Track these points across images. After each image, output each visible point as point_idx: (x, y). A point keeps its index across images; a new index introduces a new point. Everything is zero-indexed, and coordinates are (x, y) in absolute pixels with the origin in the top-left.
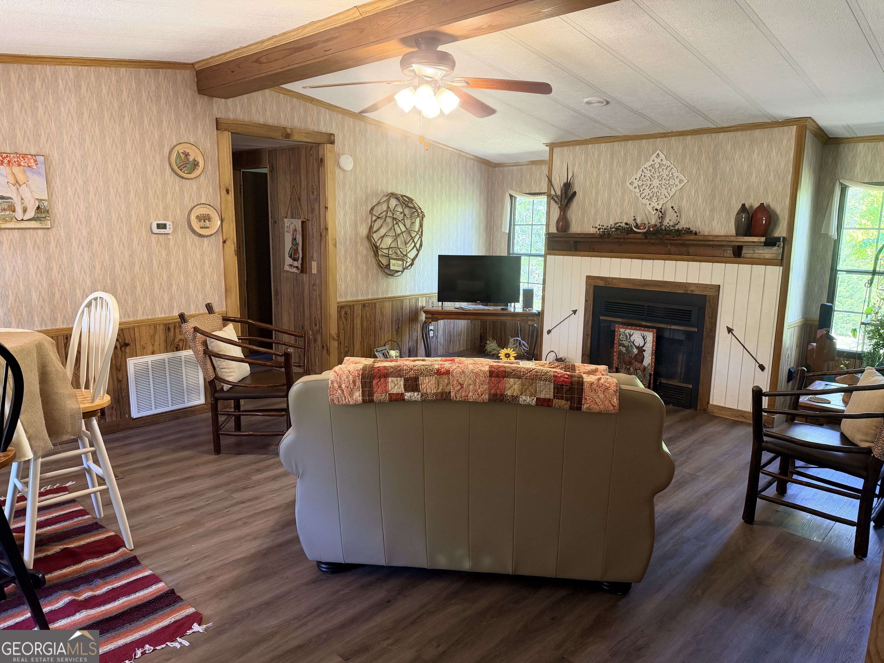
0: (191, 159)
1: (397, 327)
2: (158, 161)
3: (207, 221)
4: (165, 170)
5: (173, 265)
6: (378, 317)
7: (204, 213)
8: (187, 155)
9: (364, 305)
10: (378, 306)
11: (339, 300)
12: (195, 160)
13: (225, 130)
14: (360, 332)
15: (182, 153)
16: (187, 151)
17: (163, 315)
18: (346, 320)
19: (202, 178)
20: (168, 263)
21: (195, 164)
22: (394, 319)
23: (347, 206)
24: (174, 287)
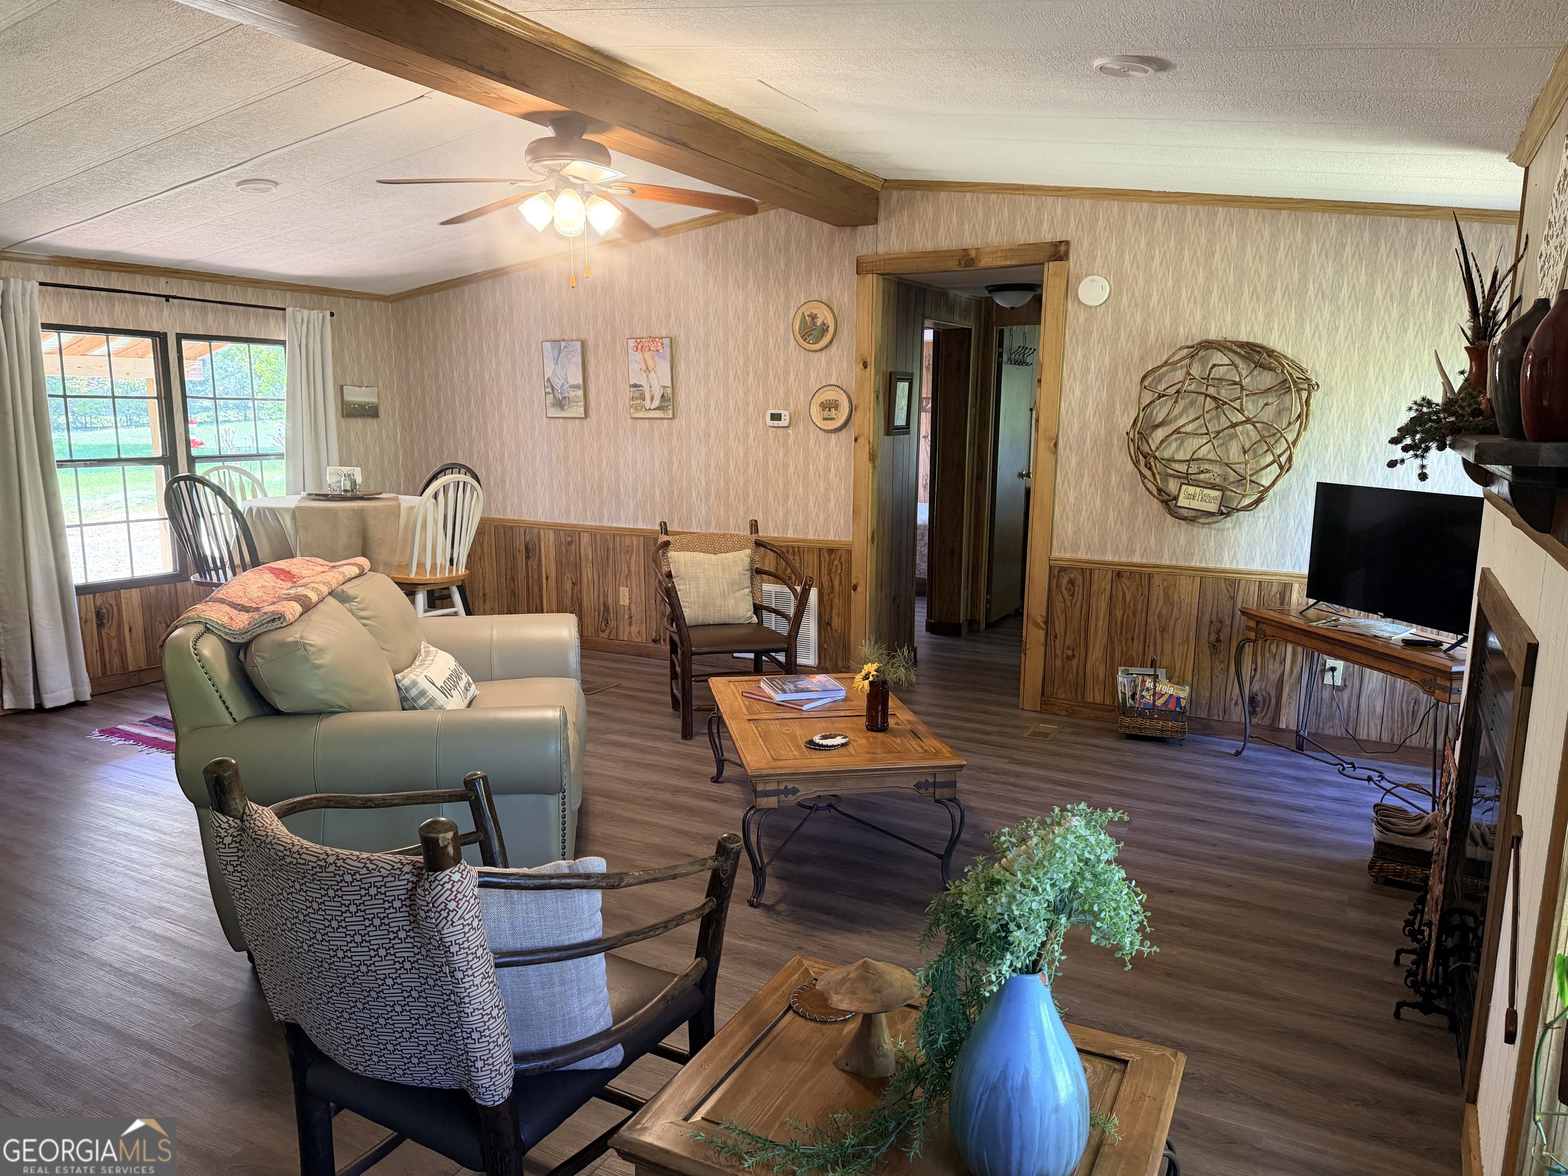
0: (819, 322)
1: (1213, 637)
2: (782, 331)
3: (832, 410)
4: (789, 341)
5: (791, 470)
6: (1158, 604)
7: (831, 398)
8: (814, 317)
9: (1119, 574)
10: (1157, 581)
11: (1056, 554)
12: (824, 324)
13: (868, 272)
14: (1106, 626)
15: (809, 316)
16: (815, 312)
17: (776, 535)
18: (1073, 595)
19: (834, 347)
20: (786, 466)
21: (824, 329)
22: (1207, 619)
23: (1091, 376)
24: (791, 497)
